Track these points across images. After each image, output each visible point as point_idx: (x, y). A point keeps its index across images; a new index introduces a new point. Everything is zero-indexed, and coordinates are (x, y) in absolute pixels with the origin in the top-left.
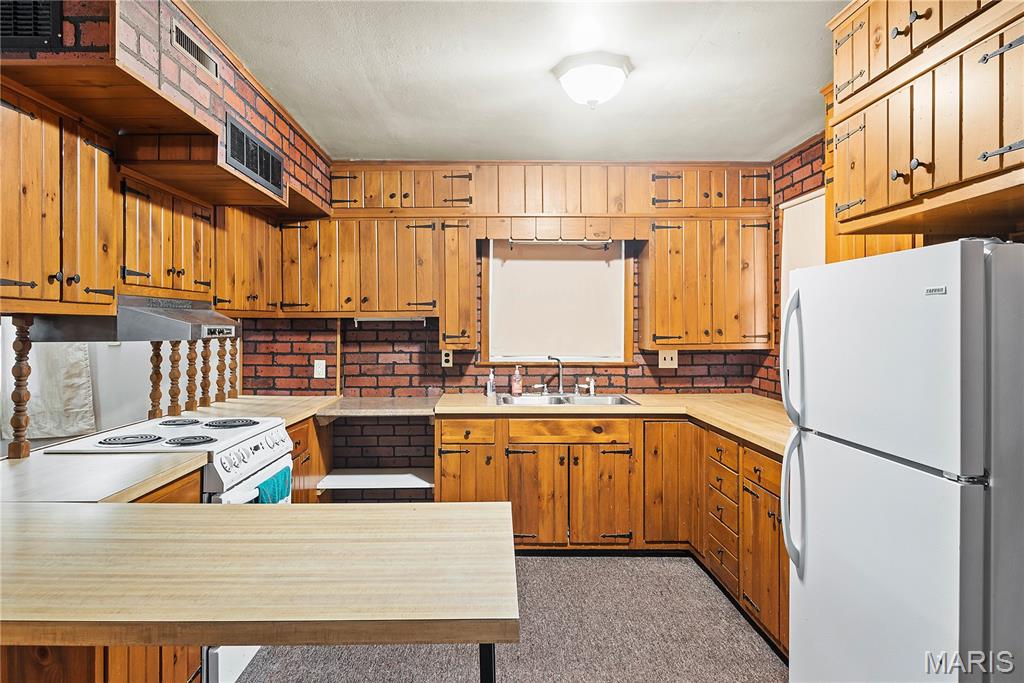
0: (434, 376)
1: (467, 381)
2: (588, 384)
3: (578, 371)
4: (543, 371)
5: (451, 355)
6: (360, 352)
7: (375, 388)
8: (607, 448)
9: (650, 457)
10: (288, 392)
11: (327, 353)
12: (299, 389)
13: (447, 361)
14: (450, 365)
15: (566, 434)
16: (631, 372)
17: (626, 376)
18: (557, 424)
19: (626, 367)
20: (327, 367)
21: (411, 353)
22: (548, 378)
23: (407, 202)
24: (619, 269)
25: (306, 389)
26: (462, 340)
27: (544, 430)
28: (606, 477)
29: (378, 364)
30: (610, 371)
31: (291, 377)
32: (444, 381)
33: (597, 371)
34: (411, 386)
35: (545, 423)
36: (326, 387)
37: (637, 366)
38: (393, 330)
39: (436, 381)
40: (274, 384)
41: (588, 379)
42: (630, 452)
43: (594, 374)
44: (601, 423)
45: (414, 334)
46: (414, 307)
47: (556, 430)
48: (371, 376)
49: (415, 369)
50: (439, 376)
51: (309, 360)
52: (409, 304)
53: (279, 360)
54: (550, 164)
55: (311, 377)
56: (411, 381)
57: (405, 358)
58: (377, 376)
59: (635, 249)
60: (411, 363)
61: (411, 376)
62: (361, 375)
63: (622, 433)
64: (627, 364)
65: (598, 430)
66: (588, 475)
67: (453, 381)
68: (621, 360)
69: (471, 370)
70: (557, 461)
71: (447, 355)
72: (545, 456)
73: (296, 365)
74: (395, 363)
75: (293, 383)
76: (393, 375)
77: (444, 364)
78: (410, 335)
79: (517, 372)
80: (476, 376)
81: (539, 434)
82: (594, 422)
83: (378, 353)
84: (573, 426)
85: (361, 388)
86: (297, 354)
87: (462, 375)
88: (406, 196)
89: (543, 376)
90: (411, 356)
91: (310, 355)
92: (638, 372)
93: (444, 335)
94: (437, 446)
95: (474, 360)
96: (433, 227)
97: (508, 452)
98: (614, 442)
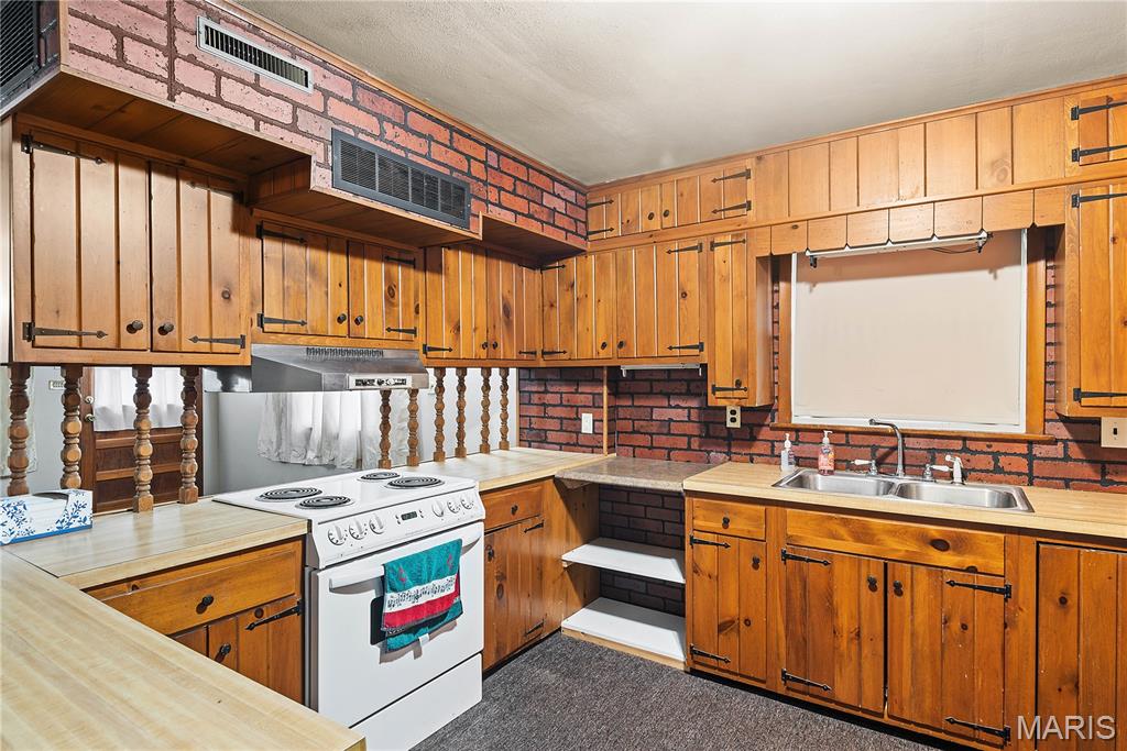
0: (717, 438)
1: (760, 447)
2: (951, 465)
3: (935, 444)
4: (873, 440)
5: (738, 412)
6: (633, 406)
7: (650, 448)
8: (959, 577)
9: (1049, 608)
10: (558, 447)
11: (594, 406)
12: (568, 444)
13: (733, 420)
14: (737, 425)
15: (878, 542)
16: (1038, 450)
17: (1030, 457)
18: (865, 526)
19: (1030, 443)
20: (594, 421)
21: (689, 408)
22: (881, 451)
23: (667, 222)
24: (1016, 281)
25: (574, 445)
26: (737, 393)
27: (843, 531)
28: (956, 625)
29: (652, 420)
30: (996, 447)
31: (561, 430)
32: (729, 446)
33: (972, 446)
34: (689, 448)
35: (845, 523)
36: (593, 444)
37: (1054, 442)
38: (669, 380)
39: (719, 446)
40: (546, 437)
41: (948, 458)
42: (1006, 591)
43: (965, 450)
44: (950, 535)
45: (693, 385)
46: (677, 352)
47: (863, 535)
48: (645, 434)
49: (693, 429)
50: (724, 438)
51: (577, 414)
52: (671, 348)
53: (551, 412)
55: (578, 432)
56: (689, 443)
57: (681, 415)
58: (651, 435)
60: (690, 421)
61: (690, 436)
62: (634, 432)
63: (991, 557)
64: (1032, 437)
65: (940, 545)
66: (921, 615)
67: (741, 446)
68: (1021, 430)
69: (765, 433)
70: (865, 585)
71: (733, 412)
72: (843, 572)
73: (566, 418)
74: (671, 420)
75: (563, 437)
76: (669, 434)
77: (729, 424)
78: (688, 386)
79: (826, 440)
80: (772, 442)
81: (835, 537)
82: (934, 531)
83: (652, 408)
84: (893, 533)
85: (634, 447)
86: (566, 406)
87: (754, 439)
88: (666, 214)
89: (874, 448)
90: (689, 412)
91: (578, 407)
92: (1058, 450)
93: (714, 386)
94: (688, 533)
95: (769, 420)
96: (699, 248)
97: (785, 557)
98: (972, 570)
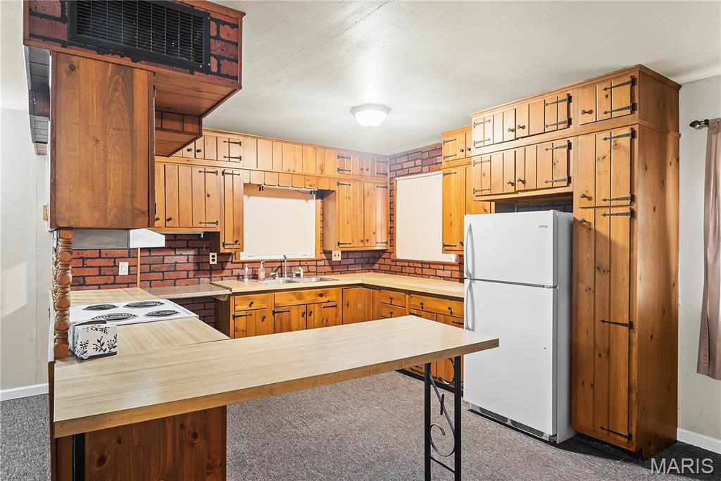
0: (204, 270)
1: (226, 273)
2: (300, 271)
3: (292, 264)
4: (272, 264)
5: (216, 256)
6: (150, 256)
7: (161, 281)
8: (325, 305)
9: (345, 307)
10: (97, 287)
11: (129, 257)
12: (106, 284)
13: (213, 260)
14: (215, 263)
15: (305, 299)
16: (319, 263)
17: (316, 266)
18: (301, 294)
19: (316, 261)
20: (129, 267)
21: (188, 255)
22: (275, 269)
23: (199, 155)
24: (313, 204)
25: (112, 284)
26: (235, 246)
27: (293, 298)
28: (325, 321)
29: (163, 263)
30: (309, 263)
31: (100, 275)
32: (211, 274)
33: (302, 263)
34: (188, 277)
35: (294, 294)
36: (128, 282)
37: (321, 260)
38: (175, 240)
39: (205, 274)
40: (84, 281)
41: (300, 268)
42: (336, 306)
43: (300, 265)
44: (322, 291)
45: (190, 243)
46: (203, 225)
47: (300, 297)
48: (158, 272)
49: (191, 266)
50: (208, 270)
51: (115, 262)
52: (200, 223)
53: (88, 262)
54: (286, 142)
55: (116, 275)
56: (188, 274)
57: (184, 259)
58: (163, 272)
59: (322, 195)
60: (188, 262)
61: (188, 271)
62: (150, 272)
63: (333, 296)
64: (317, 258)
65: (321, 295)
66: (316, 320)
67: (217, 273)
68: (313, 257)
69: (229, 265)
70: (301, 315)
71: (213, 256)
72: (294, 312)
73: (103, 266)
74: (176, 263)
75: (101, 280)
76: (175, 270)
77: (211, 263)
78: (187, 243)
79: (262, 265)
80: (232, 269)
81: (291, 300)
82: (319, 291)
83: (164, 256)
84: (309, 294)
85: (150, 281)
86: (104, 258)
87: (223, 269)
88: (198, 151)
89: (272, 268)
90: (188, 258)
91: (115, 258)
92: (322, 263)
93: (224, 243)
94: (232, 313)
95: (230, 260)
96: (216, 173)
97: (274, 313)
98: (329, 301)
